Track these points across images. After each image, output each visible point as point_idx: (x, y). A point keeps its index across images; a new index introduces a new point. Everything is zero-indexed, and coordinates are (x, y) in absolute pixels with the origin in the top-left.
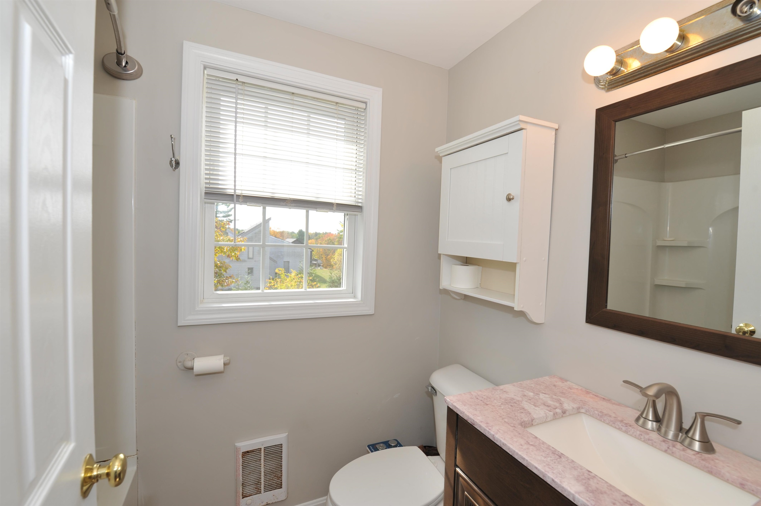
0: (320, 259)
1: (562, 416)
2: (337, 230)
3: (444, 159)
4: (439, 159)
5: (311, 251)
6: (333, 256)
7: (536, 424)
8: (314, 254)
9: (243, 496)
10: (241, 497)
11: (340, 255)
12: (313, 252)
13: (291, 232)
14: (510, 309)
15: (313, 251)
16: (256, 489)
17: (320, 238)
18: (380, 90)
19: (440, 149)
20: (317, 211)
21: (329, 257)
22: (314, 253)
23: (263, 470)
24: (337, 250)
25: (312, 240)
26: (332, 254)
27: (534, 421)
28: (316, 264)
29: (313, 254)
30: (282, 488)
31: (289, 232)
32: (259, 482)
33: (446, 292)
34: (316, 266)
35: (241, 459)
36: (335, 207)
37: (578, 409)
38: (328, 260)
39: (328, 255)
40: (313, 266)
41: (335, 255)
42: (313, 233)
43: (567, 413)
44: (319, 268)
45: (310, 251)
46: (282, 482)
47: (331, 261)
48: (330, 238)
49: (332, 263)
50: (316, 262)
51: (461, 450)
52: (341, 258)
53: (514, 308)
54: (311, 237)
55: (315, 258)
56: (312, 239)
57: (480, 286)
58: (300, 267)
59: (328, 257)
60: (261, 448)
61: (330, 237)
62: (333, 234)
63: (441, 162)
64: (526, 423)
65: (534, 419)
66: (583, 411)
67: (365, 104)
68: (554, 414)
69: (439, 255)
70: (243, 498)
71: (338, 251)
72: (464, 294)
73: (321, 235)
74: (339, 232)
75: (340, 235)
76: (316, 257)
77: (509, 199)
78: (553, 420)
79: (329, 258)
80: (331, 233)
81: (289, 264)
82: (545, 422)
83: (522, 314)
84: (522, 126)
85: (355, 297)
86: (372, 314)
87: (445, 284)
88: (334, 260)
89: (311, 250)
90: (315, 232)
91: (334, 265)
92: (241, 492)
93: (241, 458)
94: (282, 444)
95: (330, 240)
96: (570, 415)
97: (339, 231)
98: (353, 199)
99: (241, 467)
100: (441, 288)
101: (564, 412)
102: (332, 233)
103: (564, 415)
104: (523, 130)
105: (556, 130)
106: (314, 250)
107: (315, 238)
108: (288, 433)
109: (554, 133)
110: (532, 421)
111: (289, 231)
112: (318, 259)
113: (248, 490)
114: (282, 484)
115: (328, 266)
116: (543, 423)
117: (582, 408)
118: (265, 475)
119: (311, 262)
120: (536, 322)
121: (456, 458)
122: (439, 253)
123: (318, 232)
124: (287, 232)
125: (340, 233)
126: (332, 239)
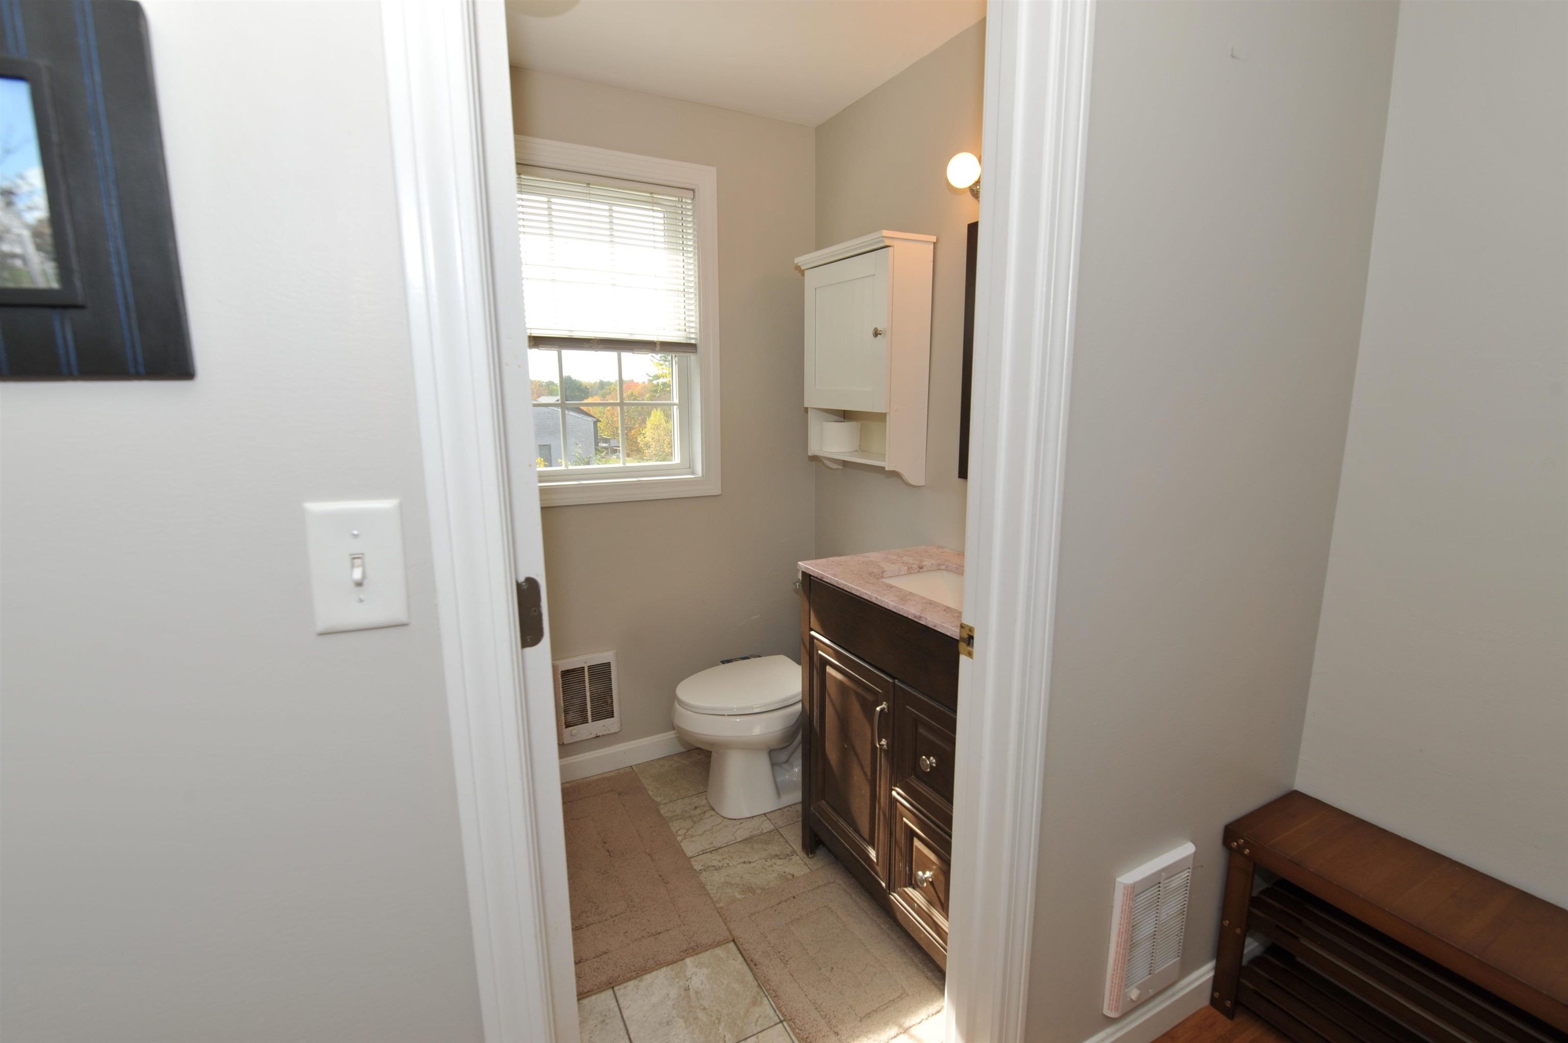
0: (615, 439)
1: (919, 572)
2: (647, 374)
3: (806, 272)
4: (802, 273)
5: (594, 422)
6: (643, 430)
7: (887, 576)
8: (600, 428)
9: (566, 725)
10: (564, 726)
11: (657, 428)
12: (599, 424)
13: (547, 382)
14: (880, 470)
15: (600, 421)
16: (582, 717)
17: (610, 393)
18: (713, 170)
19: (801, 261)
20: (633, 353)
21: (633, 432)
22: (601, 426)
23: (588, 694)
24: (649, 418)
25: (595, 397)
26: (640, 427)
27: (885, 573)
28: (606, 448)
29: (598, 428)
30: (613, 717)
31: (544, 382)
32: (584, 710)
33: (815, 459)
34: (607, 453)
35: (560, 680)
36: (658, 347)
37: (938, 566)
38: (632, 440)
39: (631, 429)
40: (603, 452)
41: (646, 427)
42: (595, 383)
43: (925, 569)
44: (615, 457)
45: (592, 422)
46: (613, 710)
47: (639, 440)
48: (632, 393)
49: (641, 445)
50: (606, 443)
51: (815, 611)
52: (658, 434)
53: (884, 468)
54: (592, 392)
55: (604, 435)
56: (594, 395)
57: (860, 449)
58: (577, 455)
59: (632, 434)
60: (584, 667)
61: (631, 390)
62: (638, 383)
63: (803, 275)
64: (876, 575)
65: (885, 571)
66: (943, 567)
67: (692, 192)
68: (909, 568)
69: (806, 410)
70: (566, 727)
71: (651, 419)
72: (841, 460)
73: (613, 386)
74: (651, 378)
75: (653, 384)
76: (606, 433)
77: (876, 334)
78: (908, 574)
79: (634, 435)
80: (633, 380)
81: (550, 450)
82: (897, 576)
83: (895, 474)
84: (887, 242)
85: (693, 473)
86: (718, 494)
87: (814, 449)
88: (645, 437)
89: (595, 420)
90: (598, 381)
91: (645, 448)
92: (563, 720)
93: (560, 678)
94: (610, 663)
95: (632, 395)
96: (928, 571)
97: (650, 376)
98: (683, 333)
99: (561, 689)
100: (810, 454)
101: (921, 568)
102: (635, 381)
103: (921, 570)
104: (889, 248)
105: (934, 243)
106: (600, 419)
107: (601, 392)
108: (615, 650)
109: (932, 247)
110: (883, 573)
111: (542, 380)
112: (611, 437)
113: (572, 716)
114: (613, 712)
115: (633, 453)
116: (895, 576)
117: (943, 565)
118: (592, 700)
119: (596, 444)
120: (913, 484)
121: (810, 618)
122: (806, 405)
123: (605, 380)
124: (538, 382)
125: (652, 381)
126: (637, 395)
